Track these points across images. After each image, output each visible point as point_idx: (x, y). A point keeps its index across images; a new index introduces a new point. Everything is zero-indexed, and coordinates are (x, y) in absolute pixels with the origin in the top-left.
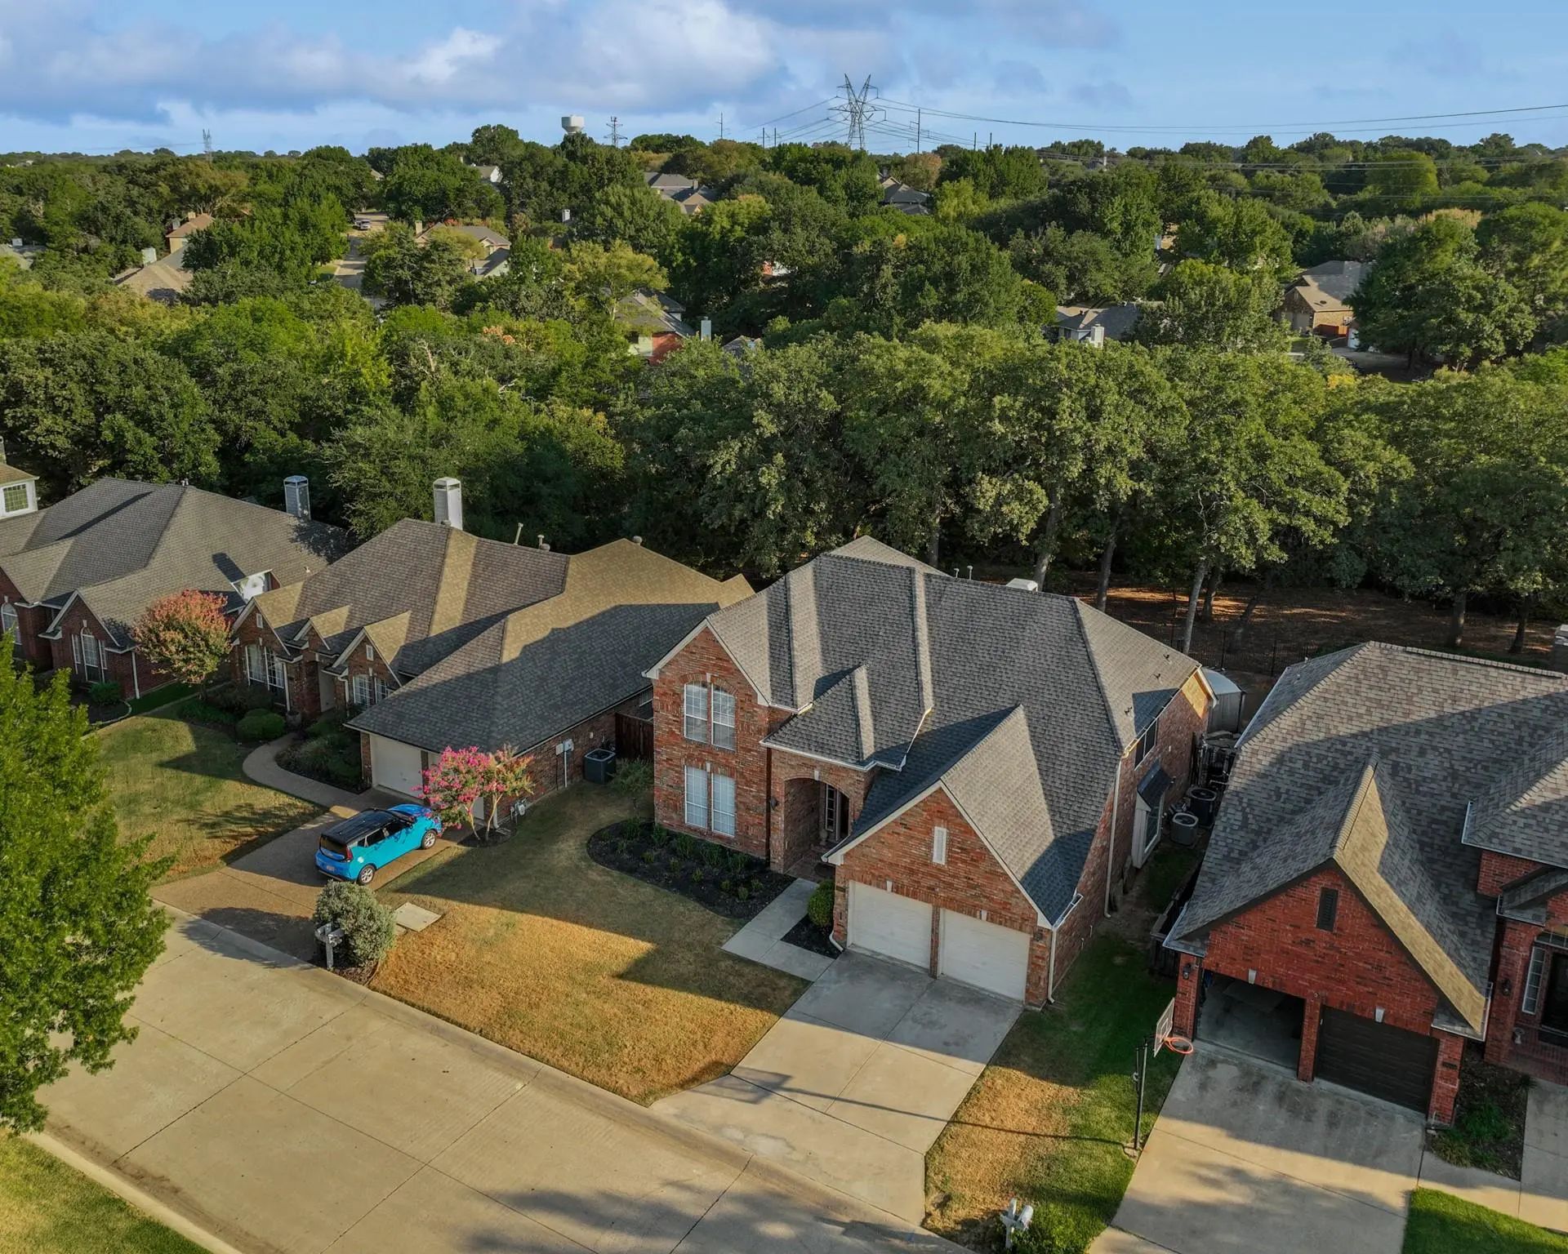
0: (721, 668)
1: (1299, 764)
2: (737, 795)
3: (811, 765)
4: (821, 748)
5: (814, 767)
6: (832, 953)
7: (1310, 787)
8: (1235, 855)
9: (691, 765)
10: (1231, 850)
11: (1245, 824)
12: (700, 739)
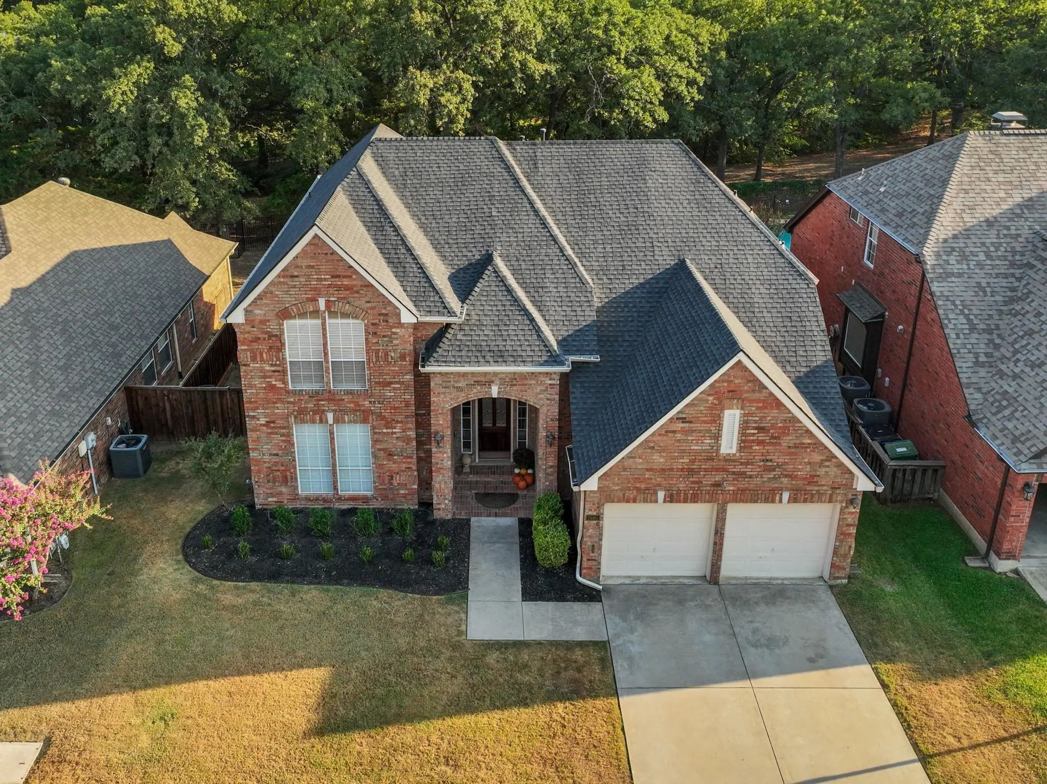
0: (339, 288)
1: (982, 257)
2: (375, 442)
3: (486, 381)
4: (500, 357)
5: (490, 383)
6: (591, 596)
7: (1006, 276)
8: (982, 359)
9: (303, 421)
10: (977, 356)
11: (973, 328)
12: (315, 386)
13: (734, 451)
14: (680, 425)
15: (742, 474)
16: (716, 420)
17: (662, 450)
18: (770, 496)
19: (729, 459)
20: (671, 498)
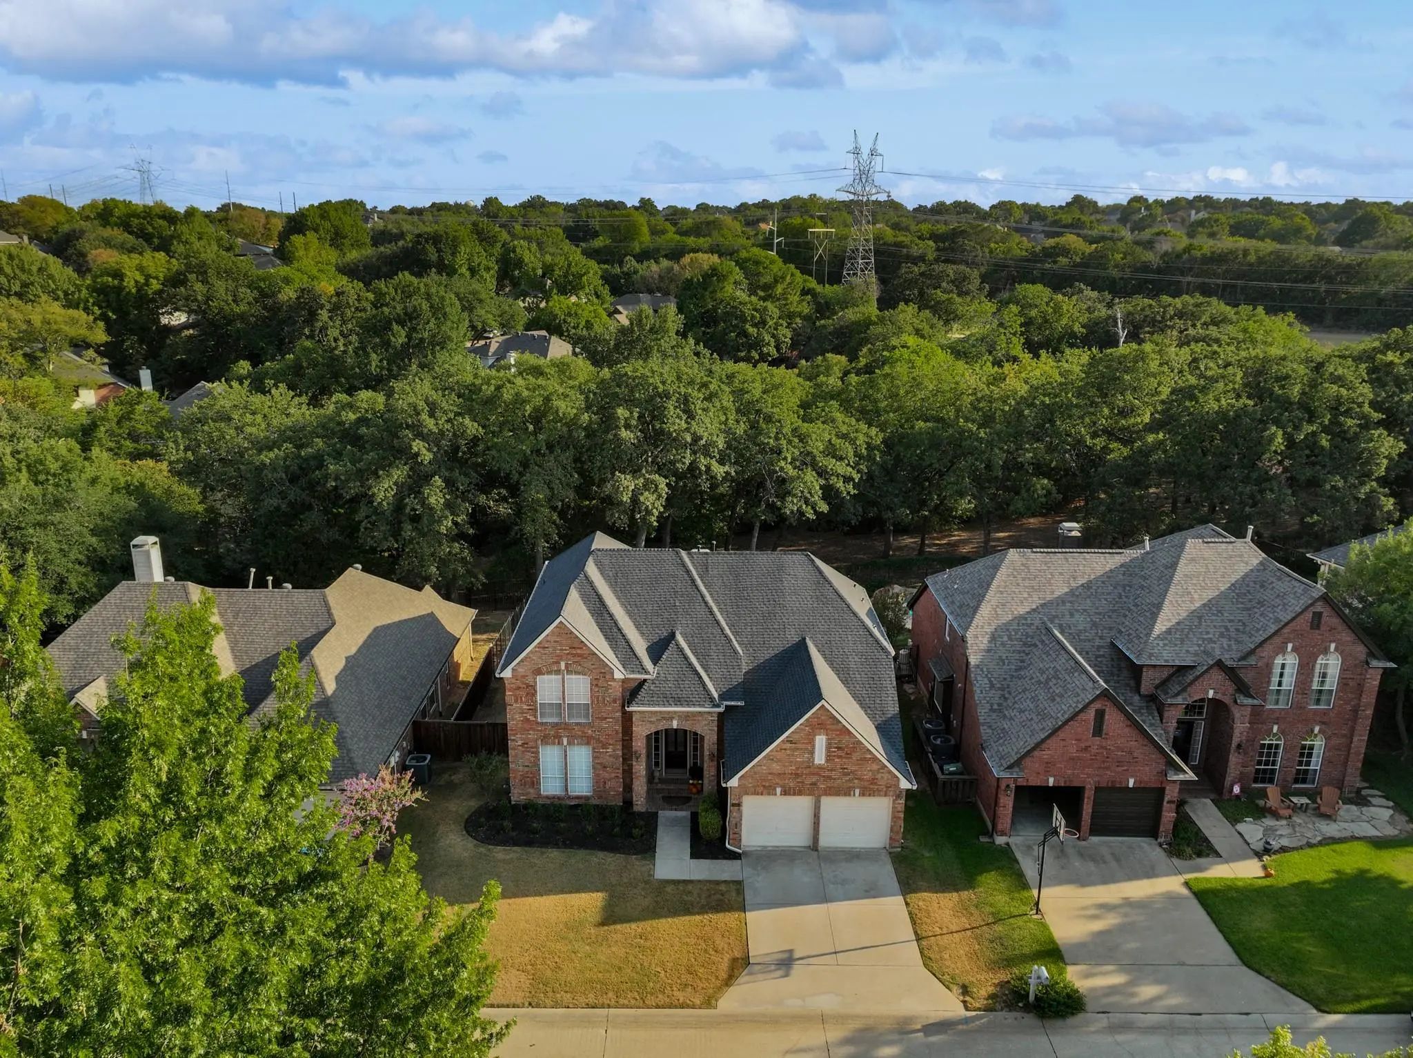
0: (574, 655)
1: (1005, 638)
2: (595, 758)
3: (670, 718)
4: (678, 701)
5: (672, 719)
6: (735, 856)
7: (1019, 652)
8: (995, 707)
9: (547, 744)
10: (992, 705)
11: (992, 686)
12: (555, 720)
13: (823, 762)
14: (789, 745)
15: (829, 778)
16: (812, 742)
17: (779, 761)
18: (847, 792)
19: (820, 767)
20: (785, 793)
